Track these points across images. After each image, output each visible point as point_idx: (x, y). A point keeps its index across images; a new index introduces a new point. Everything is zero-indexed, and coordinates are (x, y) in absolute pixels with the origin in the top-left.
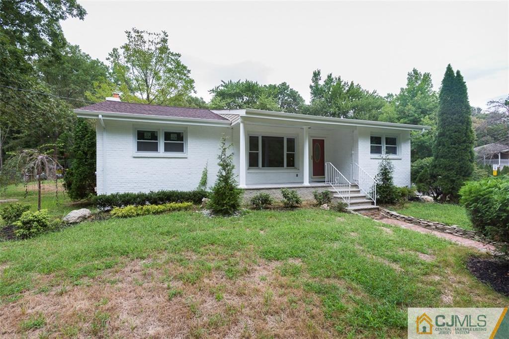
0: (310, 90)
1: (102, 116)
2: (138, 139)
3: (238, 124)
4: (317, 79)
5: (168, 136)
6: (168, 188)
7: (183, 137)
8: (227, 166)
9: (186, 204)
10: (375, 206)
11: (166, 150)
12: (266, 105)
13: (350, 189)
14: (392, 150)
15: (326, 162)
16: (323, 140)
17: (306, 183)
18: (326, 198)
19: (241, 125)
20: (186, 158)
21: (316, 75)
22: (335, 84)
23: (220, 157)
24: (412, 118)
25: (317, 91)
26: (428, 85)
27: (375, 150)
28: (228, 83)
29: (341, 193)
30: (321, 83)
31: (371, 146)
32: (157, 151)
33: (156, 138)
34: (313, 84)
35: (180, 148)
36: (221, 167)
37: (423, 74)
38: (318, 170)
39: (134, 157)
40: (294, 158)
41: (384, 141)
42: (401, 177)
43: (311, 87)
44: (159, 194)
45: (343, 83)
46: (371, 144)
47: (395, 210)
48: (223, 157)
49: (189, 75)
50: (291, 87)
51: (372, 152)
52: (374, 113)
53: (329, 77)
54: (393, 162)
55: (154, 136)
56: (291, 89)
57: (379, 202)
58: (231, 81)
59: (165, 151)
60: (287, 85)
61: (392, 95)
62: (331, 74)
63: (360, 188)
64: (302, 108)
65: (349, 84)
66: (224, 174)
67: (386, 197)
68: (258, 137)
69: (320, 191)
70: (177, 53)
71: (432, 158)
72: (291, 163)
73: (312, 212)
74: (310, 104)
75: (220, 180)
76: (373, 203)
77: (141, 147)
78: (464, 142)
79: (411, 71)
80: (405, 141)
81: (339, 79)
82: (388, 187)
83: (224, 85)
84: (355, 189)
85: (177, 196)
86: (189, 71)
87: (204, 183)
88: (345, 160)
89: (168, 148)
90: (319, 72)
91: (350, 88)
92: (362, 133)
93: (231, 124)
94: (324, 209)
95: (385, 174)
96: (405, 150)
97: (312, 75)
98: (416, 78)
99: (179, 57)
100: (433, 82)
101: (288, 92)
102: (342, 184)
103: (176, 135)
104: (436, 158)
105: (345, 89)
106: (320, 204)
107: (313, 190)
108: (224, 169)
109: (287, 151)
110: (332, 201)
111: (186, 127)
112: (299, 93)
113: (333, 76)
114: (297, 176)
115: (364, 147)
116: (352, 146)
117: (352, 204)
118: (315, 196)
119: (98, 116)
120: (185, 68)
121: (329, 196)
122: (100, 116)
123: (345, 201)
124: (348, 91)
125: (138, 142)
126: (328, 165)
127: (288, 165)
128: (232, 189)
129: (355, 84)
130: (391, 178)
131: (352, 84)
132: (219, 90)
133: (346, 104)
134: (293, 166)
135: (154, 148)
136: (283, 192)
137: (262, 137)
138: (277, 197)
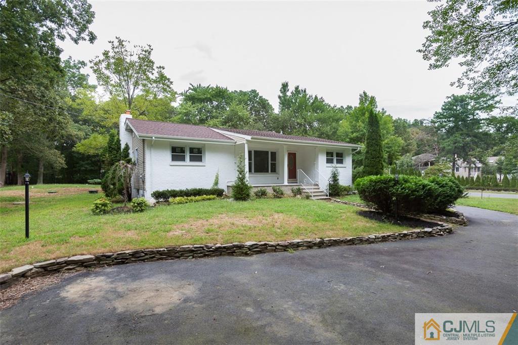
0: (279, 100)
1: (155, 138)
2: (172, 153)
3: (244, 144)
4: (285, 91)
5: (192, 150)
7: (201, 151)
9: (212, 196)
10: (328, 197)
11: (191, 160)
12: (237, 112)
13: (313, 187)
14: (340, 161)
15: (298, 168)
16: (295, 154)
17: (286, 183)
18: (299, 192)
19: (246, 145)
20: (204, 166)
21: (285, 86)
22: (301, 96)
23: (238, 166)
24: (361, 133)
25: (285, 102)
26: (374, 105)
27: (329, 161)
28: (196, 86)
29: (307, 189)
30: (289, 94)
31: (327, 159)
32: (185, 161)
33: (183, 152)
34: (281, 95)
35: (199, 159)
37: (370, 96)
38: (293, 175)
39: (171, 166)
40: (275, 166)
41: (335, 155)
42: (345, 179)
43: (280, 97)
45: (308, 96)
46: (327, 156)
47: (339, 199)
49: (171, 86)
50: (260, 95)
51: (327, 163)
52: (334, 126)
53: (297, 88)
54: (339, 169)
55: (182, 150)
56: (260, 97)
57: (331, 195)
60: (257, 92)
61: (351, 107)
62: (298, 86)
63: (320, 186)
64: (272, 117)
65: (314, 97)
66: (241, 176)
67: (335, 192)
68: (252, 151)
69: (295, 188)
70: (162, 66)
71: (363, 167)
72: (274, 170)
73: (290, 200)
74: (278, 113)
76: (327, 196)
77: (174, 158)
78: (378, 157)
79: (362, 93)
80: (348, 155)
81: (305, 91)
82: (336, 185)
83: (192, 88)
84: (316, 187)
86: (171, 83)
88: (310, 168)
89: (192, 159)
90: (287, 84)
91: (314, 101)
92: (321, 150)
93: (235, 143)
94: (298, 198)
95: (335, 177)
96: (348, 161)
97: (281, 86)
98: (366, 99)
99: (164, 69)
100: (378, 104)
101: (257, 100)
102: (308, 184)
103: (197, 150)
104: (365, 167)
105: (310, 102)
106: (295, 195)
107: (291, 187)
108: (241, 174)
109: (271, 161)
110: (303, 194)
111: (204, 144)
112: (269, 102)
113: (300, 89)
114: (278, 178)
115: (322, 159)
116: (315, 159)
117: (314, 196)
118: (292, 191)
119: (152, 138)
120: (169, 79)
121: (301, 190)
122: (154, 138)
123: (311, 194)
124: (313, 103)
125: (172, 155)
126: (299, 172)
127: (271, 171)
129: (319, 97)
130: (338, 179)
131: (316, 97)
132: (188, 94)
133: (311, 116)
134: (275, 171)
135: (183, 159)
136: (273, 188)
137: (254, 151)
138: (270, 191)
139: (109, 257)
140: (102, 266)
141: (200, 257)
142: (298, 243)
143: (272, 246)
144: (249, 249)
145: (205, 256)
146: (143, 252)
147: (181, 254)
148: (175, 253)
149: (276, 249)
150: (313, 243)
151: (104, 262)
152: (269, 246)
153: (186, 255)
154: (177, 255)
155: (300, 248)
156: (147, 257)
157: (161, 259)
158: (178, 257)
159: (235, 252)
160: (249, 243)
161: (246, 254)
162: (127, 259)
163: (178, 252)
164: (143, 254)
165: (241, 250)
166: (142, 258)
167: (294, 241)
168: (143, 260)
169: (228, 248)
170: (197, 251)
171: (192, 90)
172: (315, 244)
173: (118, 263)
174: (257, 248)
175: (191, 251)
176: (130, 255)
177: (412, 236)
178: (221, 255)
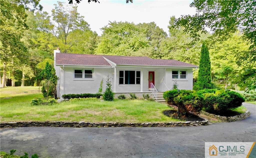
2: (75, 73)
3: (114, 68)
5: (86, 72)
6: (87, 93)
7: (92, 72)
8: (109, 85)
9: (94, 98)
14: (183, 77)
16: (154, 72)
17: (142, 91)
19: (115, 69)
20: (93, 80)
27: (174, 77)
28: (113, 22)
29: (155, 95)
32: (82, 78)
33: (82, 73)
35: (91, 77)
36: (107, 85)
39: (74, 80)
40: (139, 80)
41: (179, 73)
44: (84, 95)
46: (172, 74)
48: (108, 82)
49: (89, 27)
56: (157, 27)
58: (115, 21)
59: (85, 78)
66: (108, 87)
68: (123, 71)
70: (83, 16)
75: (107, 90)
77: (76, 76)
80: (190, 73)
84: (159, 94)
85: (91, 95)
86: (89, 25)
87: (101, 90)
89: (86, 76)
92: (168, 70)
93: (111, 67)
95: (175, 88)
96: (190, 77)
99: (84, 17)
103: (89, 71)
106: (145, 99)
108: (108, 86)
109: (137, 77)
115: (168, 76)
116: (164, 75)
117: (157, 99)
118: (144, 96)
120: (87, 24)
122: (63, 66)
127: (137, 83)
128: (111, 92)
134: (139, 83)
135: (81, 76)
136: (131, 94)
137: (125, 71)
138: (128, 96)
139: (22, 123)
140: (18, 127)
141: (58, 127)
142: (104, 124)
143: (91, 124)
144: (80, 124)
145: (60, 126)
146: (35, 122)
147: (50, 125)
148: (48, 124)
149: (93, 125)
150: (112, 124)
151: (20, 125)
152: (90, 124)
153: (52, 125)
154: (49, 125)
155: (105, 126)
156: (36, 124)
157: (41, 126)
158: (49, 126)
159: (74, 126)
160: (80, 122)
161: (78, 127)
162: (28, 125)
163: (49, 124)
164: (35, 123)
165: (76, 125)
166: (34, 125)
167: (102, 123)
168: (34, 126)
169: (71, 124)
170: (57, 124)
171: (110, 25)
172: (113, 125)
173: (25, 126)
174: (83, 124)
175: (54, 124)
176: (30, 123)
177: (173, 125)
178: (67, 126)
